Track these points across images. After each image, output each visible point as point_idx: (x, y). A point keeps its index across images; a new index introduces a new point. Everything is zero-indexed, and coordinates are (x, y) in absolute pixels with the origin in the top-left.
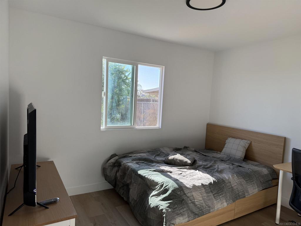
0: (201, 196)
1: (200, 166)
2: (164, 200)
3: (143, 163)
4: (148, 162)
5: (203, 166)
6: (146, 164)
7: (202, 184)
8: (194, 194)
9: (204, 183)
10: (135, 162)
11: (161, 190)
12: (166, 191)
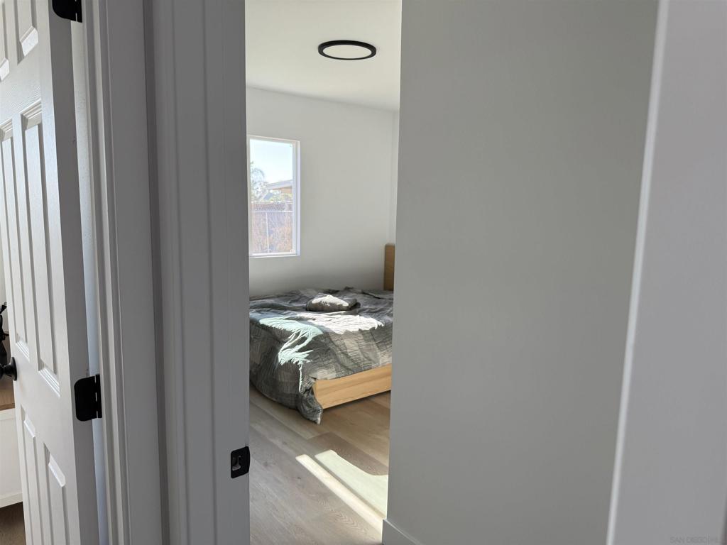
0: (357, 344)
1: (364, 310)
2: (301, 350)
3: (268, 311)
4: (277, 309)
5: (367, 310)
6: (273, 312)
7: (360, 330)
8: (345, 341)
9: (363, 329)
10: (254, 310)
11: (296, 339)
12: (304, 339)
